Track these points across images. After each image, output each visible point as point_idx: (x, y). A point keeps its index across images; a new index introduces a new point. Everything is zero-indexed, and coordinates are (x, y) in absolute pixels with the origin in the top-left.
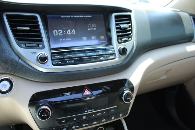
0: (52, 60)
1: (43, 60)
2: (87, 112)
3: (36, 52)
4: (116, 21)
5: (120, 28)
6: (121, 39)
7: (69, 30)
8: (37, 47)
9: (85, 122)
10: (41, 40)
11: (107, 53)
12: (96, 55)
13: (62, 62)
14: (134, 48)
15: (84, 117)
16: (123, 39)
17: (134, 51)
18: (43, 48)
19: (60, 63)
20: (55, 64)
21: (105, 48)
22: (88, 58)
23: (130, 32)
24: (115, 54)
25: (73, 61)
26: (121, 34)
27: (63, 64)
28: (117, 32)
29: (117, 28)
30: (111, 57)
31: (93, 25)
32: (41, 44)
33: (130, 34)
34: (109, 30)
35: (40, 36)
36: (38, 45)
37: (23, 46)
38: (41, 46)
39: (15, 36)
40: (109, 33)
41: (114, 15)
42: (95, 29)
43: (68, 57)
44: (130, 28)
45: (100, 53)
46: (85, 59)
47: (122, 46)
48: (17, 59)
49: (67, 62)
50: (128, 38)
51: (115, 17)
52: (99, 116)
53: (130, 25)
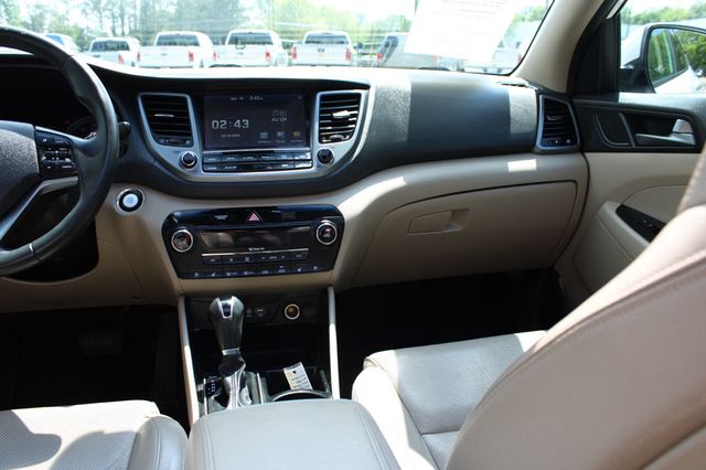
0: (203, 163)
1: (188, 161)
2: (251, 251)
3: (180, 151)
4: (321, 105)
5: (331, 118)
7: (238, 121)
8: (182, 144)
9: (248, 266)
10: (190, 135)
11: (296, 158)
12: (276, 161)
13: (218, 167)
15: (247, 259)
18: (191, 145)
19: (215, 168)
20: (207, 169)
21: (296, 151)
22: (261, 164)
23: (352, 126)
24: (310, 160)
25: (236, 167)
26: (330, 128)
27: (219, 170)
28: (323, 125)
29: (323, 118)
30: (300, 165)
31: (281, 113)
32: (189, 140)
34: (308, 118)
35: (189, 128)
36: (185, 140)
37: (162, 141)
38: (188, 142)
39: (151, 127)
40: (307, 123)
41: (319, 95)
42: (284, 119)
43: (228, 161)
44: (353, 119)
45: (284, 157)
46: (256, 165)
47: (326, 146)
48: (152, 160)
49: (227, 168)
50: (345, 135)
51: (323, 98)
52: (273, 261)
53: (355, 112)
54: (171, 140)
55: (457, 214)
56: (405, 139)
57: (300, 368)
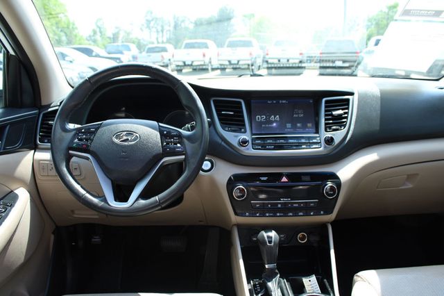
0: (252, 144)
1: (244, 142)
2: (282, 200)
3: (238, 136)
4: (326, 107)
5: (332, 115)
6: (330, 127)
7: (273, 116)
8: (239, 131)
9: (280, 210)
10: (244, 125)
11: (311, 142)
12: (298, 143)
13: (262, 147)
15: (279, 206)
16: (334, 127)
18: (245, 132)
19: (260, 147)
20: (255, 148)
21: (311, 136)
22: (289, 145)
23: (345, 120)
24: (320, 143)
25: (273, 147)
26: (331, 121)
28: (327, 120)
29: (327, 115)
30: (314, 146)
31: (300, 112)
33: (344, 122)
34: (317, 114)
35: (243, 121)
36: (241, 129)
37: (227, 129)
38: (243, 130)
39: (220, 120)
41: (324, 100)
42: (302, 115)
43: (268, 143)
44: (345, 115)
45: (303, 141)
46: (285, 145)
47: (329, 135)
48: (220, 141)
49: (267, 147)
50: (341, 126)
51: (326, 102)
52: (296, 207)
53: (347, 111)
54: (233, 129)
55: (410, 177)
56: (378, 128)
57: (313, 278)
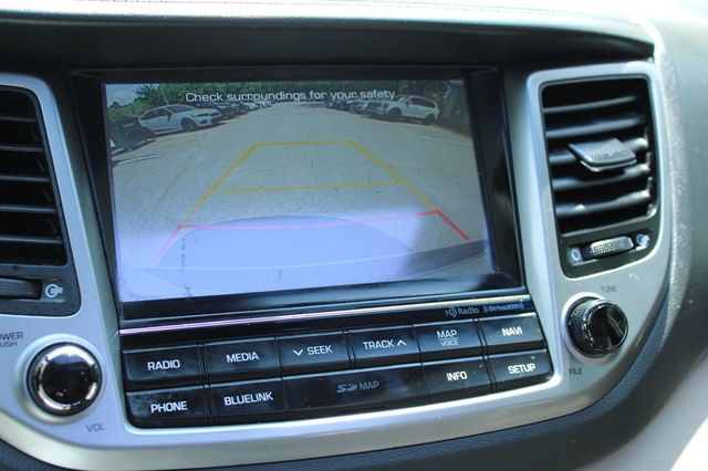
0: (126, 386)
3: (20, 335)
4: (550, 122)
5: (576, 168)
6: (584, 246)
8: (30, 300)
10: (60, 255)
11: (492, 341)
12: (421, 357)
14: (673, 305)
17: (669, 321)
18: (70, 305)
19: (181, 406)
20: (144, 413)
21: (480, 307)
22: (369, 377)
23: (645, 194)
24: (543, 344)
25: (267, 397)
26: (580, 208)
27: (197, 414)
28: (560, 197)
29: (556, 171)
32: (60, 282)
33: (641, 208)
35: (53, 224)
36: (38, 286)
38: (53, 292)
40: (502, 201)
43: (232, 369)
44: (645, 167)
46: (347, 380)
47: (594, 290)
49: (229, 401)
50: (633, 235)
51: (550, 94)
53: (642, 142)
